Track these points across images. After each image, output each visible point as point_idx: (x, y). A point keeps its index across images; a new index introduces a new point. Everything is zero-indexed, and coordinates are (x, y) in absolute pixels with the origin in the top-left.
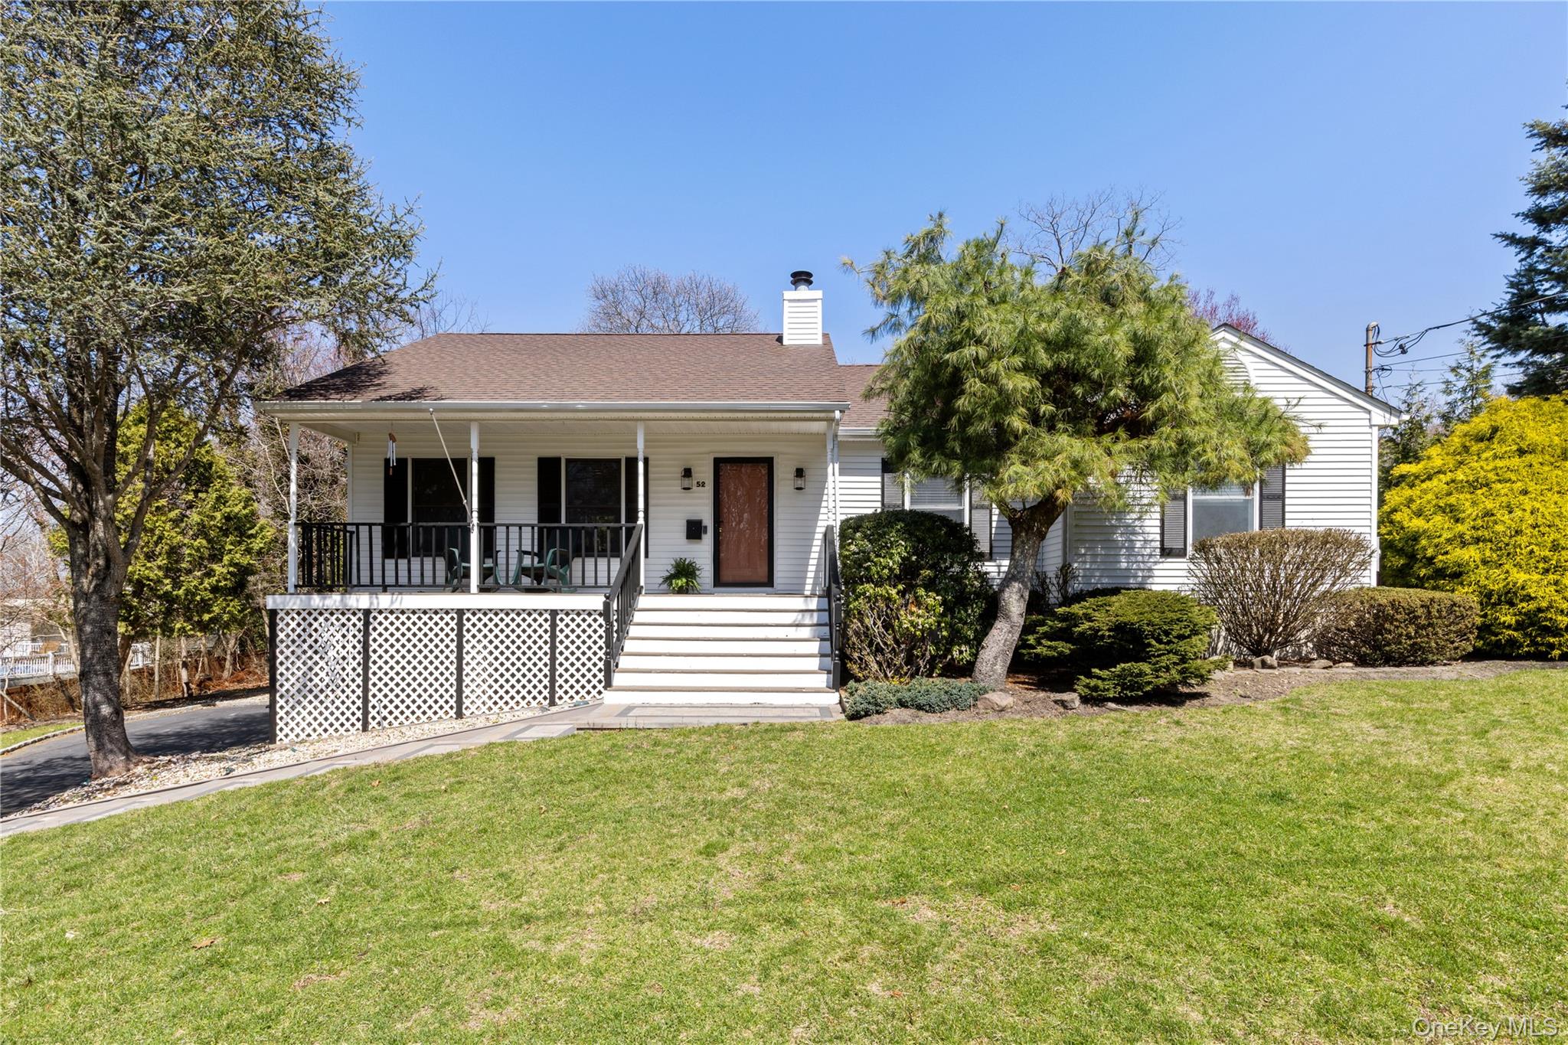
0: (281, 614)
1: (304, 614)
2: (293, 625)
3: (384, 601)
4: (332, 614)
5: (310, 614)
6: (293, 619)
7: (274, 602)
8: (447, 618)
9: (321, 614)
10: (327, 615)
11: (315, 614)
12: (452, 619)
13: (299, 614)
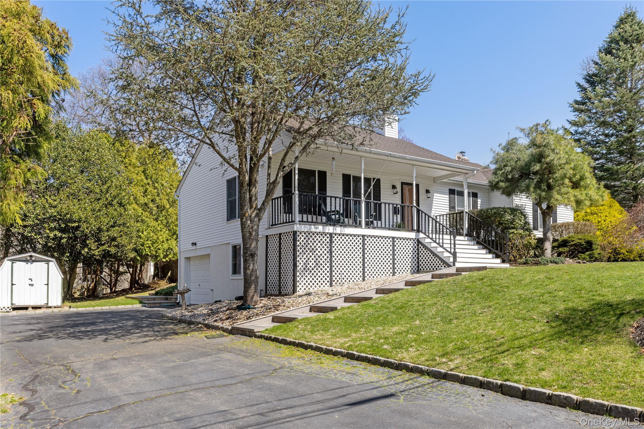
0: (298, 233)
1: (307, 234)
2: (303, 238)
3: (338, 230)
4: (317, 234)
5: (309, 234)
6: (303, 236)
7: (297, 228)
8: (359, 239)
9: (313, 234)
10: (315, 235)
11: (311, 234)
12: (360, 239)
13: (305, 233)
